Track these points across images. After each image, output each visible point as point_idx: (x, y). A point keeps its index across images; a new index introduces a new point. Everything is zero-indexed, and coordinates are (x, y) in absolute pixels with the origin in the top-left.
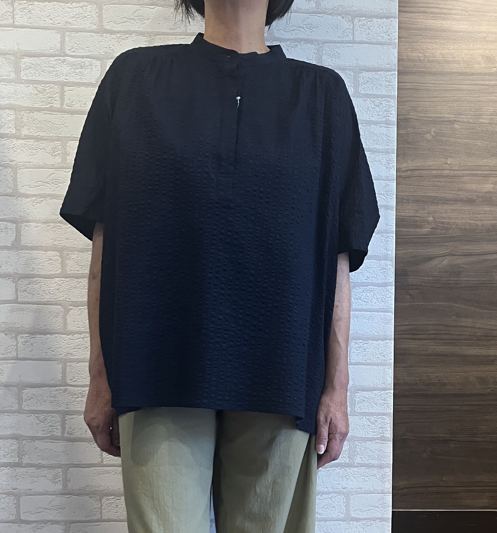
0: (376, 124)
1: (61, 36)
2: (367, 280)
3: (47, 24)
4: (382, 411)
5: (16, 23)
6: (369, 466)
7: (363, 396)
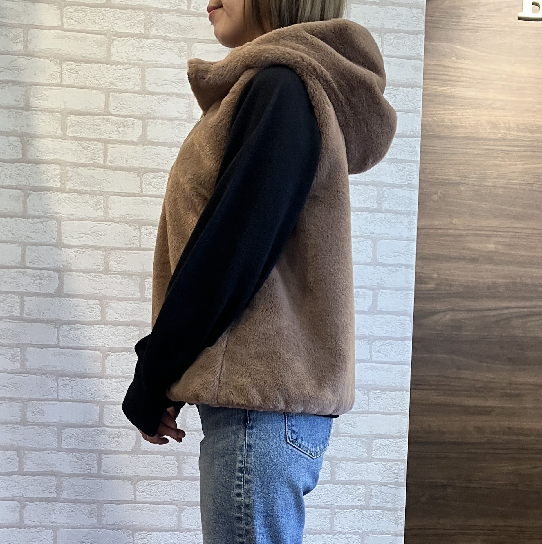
0: (400, 187)
1: (106, 96)
2: (387, 334)
3: (93, 84)
4: (397, 458)
5: (64, 83)
6: (383, 509)
7: (380, 443)
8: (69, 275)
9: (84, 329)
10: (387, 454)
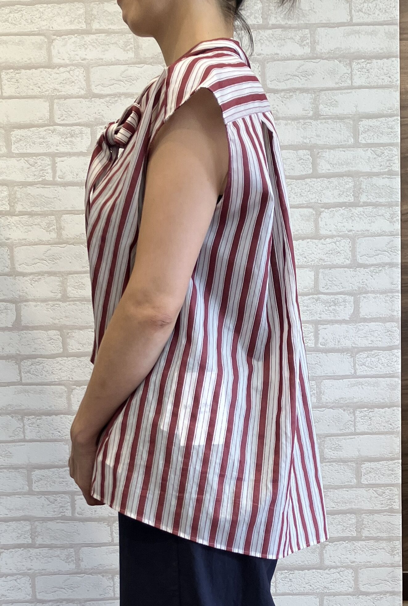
0: (379, 175)
1: (49, 105)
2: (372, 344)
3: (35, 92)
4: (390, 482)
5: (4, 94)
6: (377, 539)
7: (370, 467)
8: (25, 305)
9: (46, 364)
10: (379, 479)
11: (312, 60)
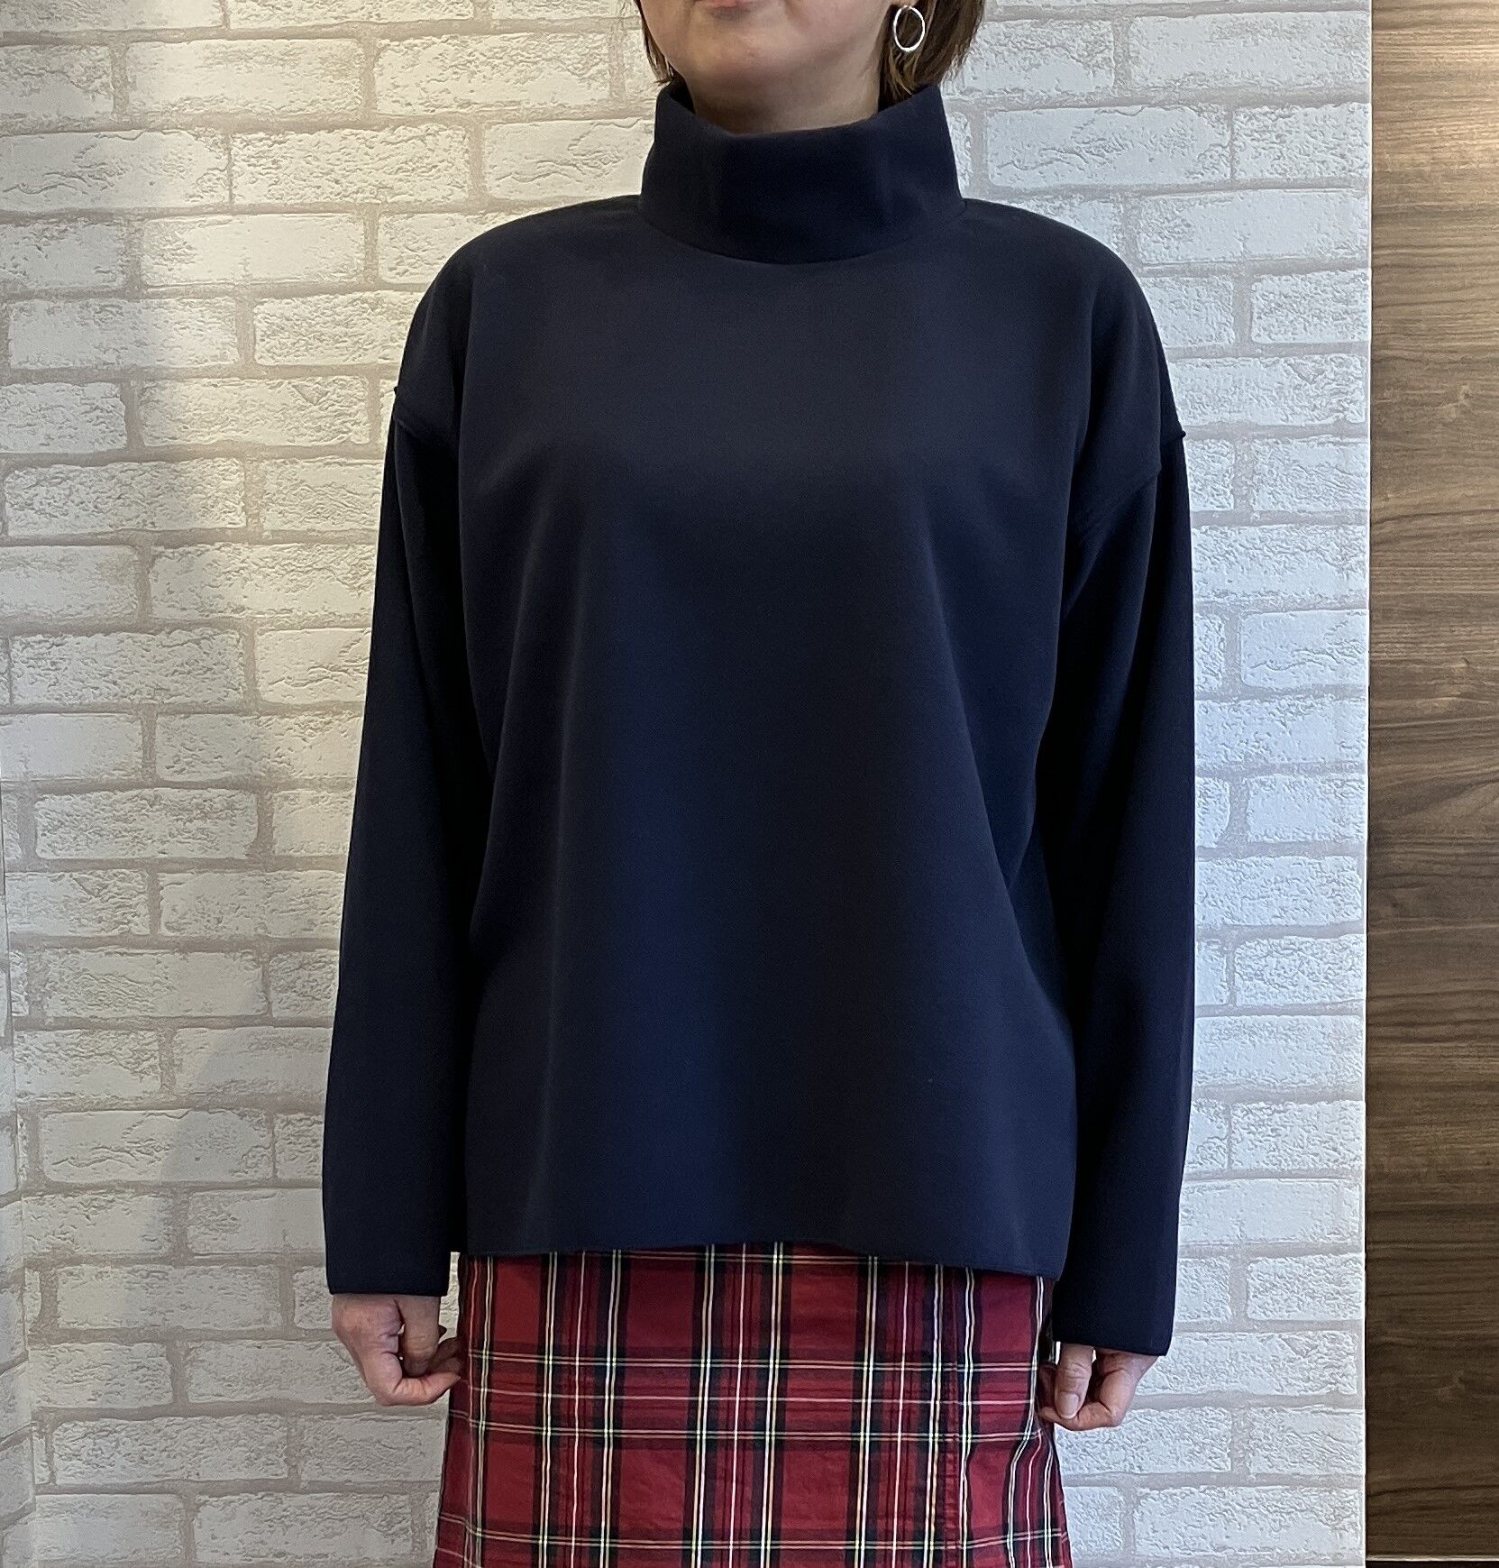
0: (1307, 435)
1: (365, 232)
2: (1281, 917)
3: (325, 196)
4: (1331, 1317)
5: (238, 201)
6: (1292, 1482)
7: (1272, 1270)
8: (286, 798)
10: (1299, 1306)
11: (1117, 108)
